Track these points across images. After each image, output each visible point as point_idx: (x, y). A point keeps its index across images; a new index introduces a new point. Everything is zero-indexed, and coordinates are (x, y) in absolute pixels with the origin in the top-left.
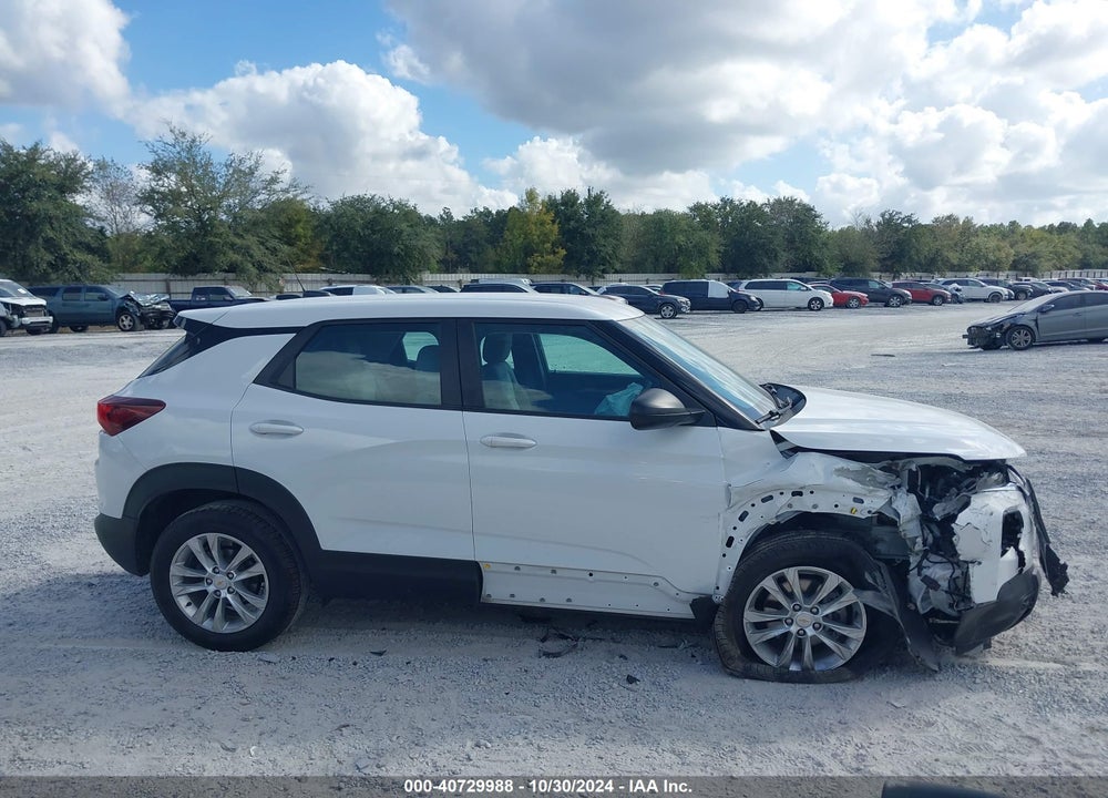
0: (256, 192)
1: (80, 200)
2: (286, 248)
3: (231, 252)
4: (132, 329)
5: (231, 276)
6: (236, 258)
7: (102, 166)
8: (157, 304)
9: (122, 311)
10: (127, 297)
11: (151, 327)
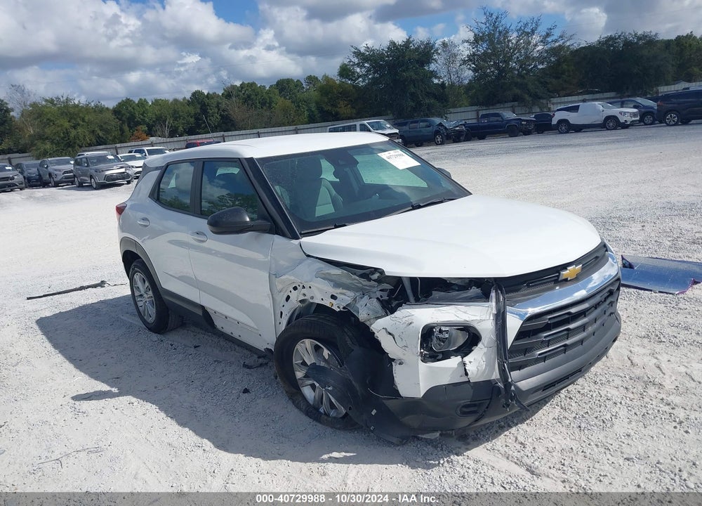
0: (536, 45)
1: (433, 67)
2: (554, 81)
3: (515, 88)
4: (442, 143)
5: (516, 103)
6: (518, 91)
7: (444, 45)
8: (457, 127)
9: (437, 133)
10: (440, 124)
11: (455, 141)
